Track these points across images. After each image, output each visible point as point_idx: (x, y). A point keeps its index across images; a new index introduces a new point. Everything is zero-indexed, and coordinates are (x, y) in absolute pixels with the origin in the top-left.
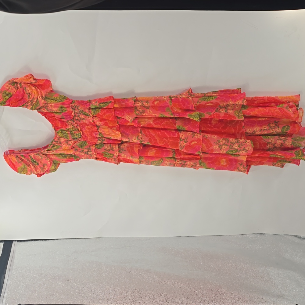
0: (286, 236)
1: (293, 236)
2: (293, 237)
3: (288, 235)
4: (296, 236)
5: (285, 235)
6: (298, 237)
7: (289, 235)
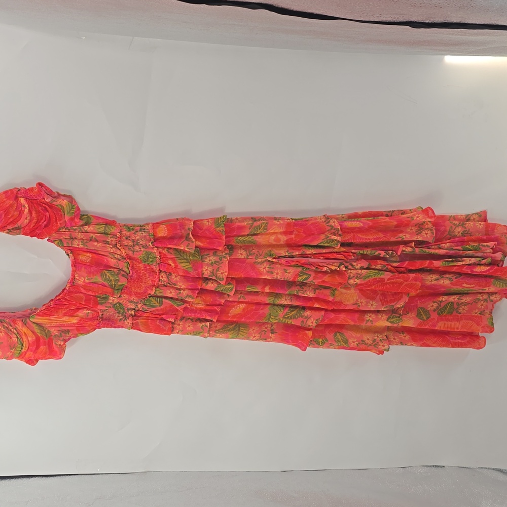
0: (481, 470)
1: (494, 469)
2: (495, 471)
3: (484, 468)
4: (499, 470)
5: (479, 468)
6: (504, 472)
7: (487, 468)
